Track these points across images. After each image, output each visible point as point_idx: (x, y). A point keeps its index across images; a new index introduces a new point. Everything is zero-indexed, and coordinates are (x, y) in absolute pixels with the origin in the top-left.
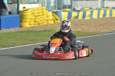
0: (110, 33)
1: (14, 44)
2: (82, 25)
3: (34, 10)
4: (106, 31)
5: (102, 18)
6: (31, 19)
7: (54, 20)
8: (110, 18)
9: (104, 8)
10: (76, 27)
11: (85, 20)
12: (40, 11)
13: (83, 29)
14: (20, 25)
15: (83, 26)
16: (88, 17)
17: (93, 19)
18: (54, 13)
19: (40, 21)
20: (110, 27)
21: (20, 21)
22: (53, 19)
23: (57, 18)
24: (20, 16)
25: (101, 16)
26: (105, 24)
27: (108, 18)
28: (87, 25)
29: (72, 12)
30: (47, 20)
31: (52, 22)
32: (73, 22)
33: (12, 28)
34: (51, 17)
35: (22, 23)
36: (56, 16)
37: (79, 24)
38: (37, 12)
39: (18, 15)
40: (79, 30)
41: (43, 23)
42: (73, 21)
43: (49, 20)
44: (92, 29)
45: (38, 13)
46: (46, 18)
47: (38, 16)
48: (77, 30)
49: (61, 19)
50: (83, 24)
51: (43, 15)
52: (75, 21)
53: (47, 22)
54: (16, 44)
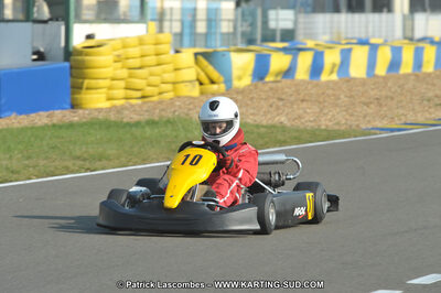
0: (392, 130)
1: (12, 172)
2: (303, 101)
3: (124, 47)
4: (380, 125)
5: (384, 78)
6: (113, 79)
7: (201, 84)
8: (412, 77)
9: (411, 39)
10: (278, 108)
11: (317, 85)
12: (150, 49)
13: (300, 117)
14: (73, 99)
15: (305, 105)
16: (332, 72)
17: (350, 80)
18: (201, 58)
19: (149, 85)
20: (401, 111)
21: (73, 87)
22: (198, 80)
23: (215, 75)
24: (71, 68)
25: (381, 70)
26: (387, 97)
27: (406, 76)
28: (320, 102)
29: (269, 55)
30: (174, 83)
31: (195, 92)
32: (271, 89)
33: (41, 113)
34: (190, 73)
35: (79, 93)
36: (210, 69)
37: (292, 99)
38: (135, 51)
39: (67, 64)
40: (283, 119)
41: (160, 93)
42: (274, 85)
43: (183, 82)
44: (333, 116)
45: (142, 56)
46: (169, 76)
47: (140, 68)
48: (277, 119)
49: (228, 81)
50: (307, 98)
51: (159, 65)
52: (279, 85)
53: (174, 90)
54: (18, 172)
